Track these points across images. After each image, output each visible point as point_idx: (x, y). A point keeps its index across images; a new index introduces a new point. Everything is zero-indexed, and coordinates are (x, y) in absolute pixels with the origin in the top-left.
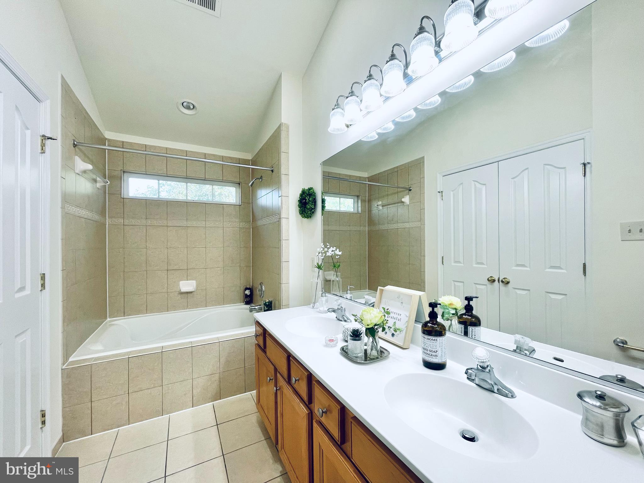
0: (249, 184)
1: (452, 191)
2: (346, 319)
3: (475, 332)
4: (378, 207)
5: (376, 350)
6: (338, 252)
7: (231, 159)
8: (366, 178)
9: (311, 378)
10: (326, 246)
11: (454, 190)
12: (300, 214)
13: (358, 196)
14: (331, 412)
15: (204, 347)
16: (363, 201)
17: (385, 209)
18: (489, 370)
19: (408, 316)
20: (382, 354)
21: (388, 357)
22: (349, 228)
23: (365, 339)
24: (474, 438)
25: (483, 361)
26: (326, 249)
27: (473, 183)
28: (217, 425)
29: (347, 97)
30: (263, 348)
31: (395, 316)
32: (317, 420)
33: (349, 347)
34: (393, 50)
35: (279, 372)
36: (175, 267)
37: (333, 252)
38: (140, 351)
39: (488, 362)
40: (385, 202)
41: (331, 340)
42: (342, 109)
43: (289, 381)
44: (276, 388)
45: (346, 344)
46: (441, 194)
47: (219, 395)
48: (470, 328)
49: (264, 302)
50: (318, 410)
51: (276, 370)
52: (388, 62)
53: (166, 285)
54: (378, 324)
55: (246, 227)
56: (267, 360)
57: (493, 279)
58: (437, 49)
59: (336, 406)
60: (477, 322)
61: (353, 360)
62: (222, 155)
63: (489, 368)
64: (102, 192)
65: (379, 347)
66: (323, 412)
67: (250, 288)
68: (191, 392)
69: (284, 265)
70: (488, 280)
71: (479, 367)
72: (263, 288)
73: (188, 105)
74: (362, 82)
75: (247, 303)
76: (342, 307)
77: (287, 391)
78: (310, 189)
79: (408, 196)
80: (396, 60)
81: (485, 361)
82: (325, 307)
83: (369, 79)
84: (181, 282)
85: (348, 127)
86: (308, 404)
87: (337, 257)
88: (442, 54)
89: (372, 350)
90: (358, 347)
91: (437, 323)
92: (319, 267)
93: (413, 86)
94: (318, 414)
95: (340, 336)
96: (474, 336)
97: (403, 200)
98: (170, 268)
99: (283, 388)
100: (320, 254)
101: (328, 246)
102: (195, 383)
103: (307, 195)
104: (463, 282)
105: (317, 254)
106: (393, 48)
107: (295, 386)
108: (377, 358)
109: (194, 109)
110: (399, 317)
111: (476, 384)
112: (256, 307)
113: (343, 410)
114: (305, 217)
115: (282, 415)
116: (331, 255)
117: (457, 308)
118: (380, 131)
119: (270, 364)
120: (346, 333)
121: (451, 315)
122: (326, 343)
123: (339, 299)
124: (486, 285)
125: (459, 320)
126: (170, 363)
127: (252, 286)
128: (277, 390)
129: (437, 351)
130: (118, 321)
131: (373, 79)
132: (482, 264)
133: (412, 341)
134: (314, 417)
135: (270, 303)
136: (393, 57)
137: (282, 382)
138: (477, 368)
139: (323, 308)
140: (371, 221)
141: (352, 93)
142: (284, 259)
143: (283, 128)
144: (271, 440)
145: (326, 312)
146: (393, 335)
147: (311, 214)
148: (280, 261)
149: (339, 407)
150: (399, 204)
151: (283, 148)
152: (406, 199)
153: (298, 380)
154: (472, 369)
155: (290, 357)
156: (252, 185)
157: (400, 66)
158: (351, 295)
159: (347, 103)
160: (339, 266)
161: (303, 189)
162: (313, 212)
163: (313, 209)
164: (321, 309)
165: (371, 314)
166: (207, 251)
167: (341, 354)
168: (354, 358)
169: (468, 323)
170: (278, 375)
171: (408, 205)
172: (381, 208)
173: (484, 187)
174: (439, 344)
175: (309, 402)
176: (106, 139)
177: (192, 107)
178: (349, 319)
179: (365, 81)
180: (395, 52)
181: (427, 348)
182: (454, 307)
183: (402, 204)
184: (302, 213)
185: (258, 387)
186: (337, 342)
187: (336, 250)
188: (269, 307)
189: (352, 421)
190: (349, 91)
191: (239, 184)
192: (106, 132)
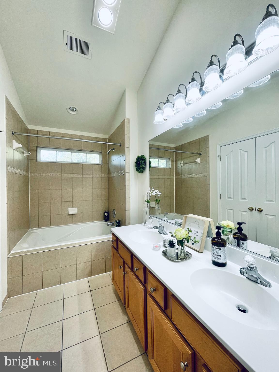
0: (106, 153)
1: (226, 155)
2: (164, 233)
3: (244, 244)
4: (181, 164)
5: (184, 253)
6: (159, 193)
7: (97, 139)
8: (173, 147)
9: (145, 269)
10: (152, 189)
11: (228, 155)
12: (136, 170)
13: (169, 158)
14: (158, 290)
15: (83, 247)
16: (172, 161)
17: (185, 166)
18: (255, 270)
19: (202, 233)
20: (187, 256)
21: (191, 258)
22: (164, 177)
23: (177, 246)
24: (245, 310)
25: (251, 264)
26: (152, 191)
27: (239, 150)
28: (90, 291)
29: (165, 103)
30: (116, 248)
31: (195, 232)
32: (149, 293)
33: (167, 251)
34: (193, 76)
35: (126, 263)
36: (66, 200)
37: (156, 193)
38: (48, 248)
39: (254, 265)
40: (185, 162)
41: (157, 246)
42: (162, 110)
43: (132, 269)
44: (125, 272)
45: (165, 249)
46: (219, 157)
47: (91, 274)
48: (241, 242)
49: (116, 221)
50: (150, 289)
51: (124, 262)
52: (190, 82)
53: (61, 210)
54: (185, 238)
55: (105, 177)
56: (118, 255)
57: (252, 208)
58: (221, 74)
59: (161, 287)
60: (245, 238)
61: (170, 259)
62: (92, 136)
63: (255, 268)
64: (27, 159)
65: (185, 252)
66: (153, 290)
67: (107, 212)
68: (76, 272)
69: (127, 200)
70: (249, 209)
71: (248, 267)
72: (115, 212)
73: (73, 109)
74: (174, 95)
75: (106, 221)
76: (162, 226)
77: (131, 275)
78: (142, 156)
79: (200, 158)
80: (195, 81)
81: (252, 264)
82: (152, 225)
83: (179, 93)
84: (69, 209)
85: (165, 120)
86: (143, 283)
87: (158, 196)
88: (224, 77)
89: (181, 253)
90: (172, 251)
91: (221, 239)
92: (148, 202)
93: (205, 96)
94: (151, 291)
95: (162, 244)
96: (243, 247)
97: (196, 160)
98: (63, 200)
99: (128, 272)
100: (149, 194)
101: (153, 189)
102: (78, 266)
103: (141, 159)
104: (233, 210)
105: (147, 194)
106: (193, 74)
107: (136, 273)
108: (184, 258)
109: (76, 111)
110: (197, 233)
111: (246, 277)
112: (111, 223)
113: (166, 290)
114: (139, 172)
115: (128, 288)
116: (155, 194)
117: (231, 228)
118: (184, 122)
119: (121, 258)
120: (165, 242)
121: (228, 233)
122: (153, 248)
123: (160, 221)
124: (248, 212)
125: (234, 236)
126: (64, 255)
127: (109, 211)
128: (125, 274)
129: (221, 256)
130: (35, 230)
131: (181, 93)
132: (245, 199)
133: (205, 248)
134: (147, 292)
135: (119, 221)
136: (193, 80)
137: (127, 269)
138: (247, 267)
139: (150, 225)
140: (177, 173)
141: (168, 101)
142: (127, 196)
143: (127, 121)
144: (121, 301)
145: (152, 228)
146: (193, 244)
147: (143, 171)
148: (125, 197)
149: (163, 288)
150: (194, 163)
151: (127, 132)
152: (198, 160)
153: (138, 269)
154: (244, 268)
155: (133, 256)
156: (108, 153)
157: (198, 85)
158: (167, 218)
159: (165, 107)
160: (160, 201)
161: (138, 156)
162: (144, 169)
163: (144, 167)
164: (149, 226)
165: (181, 232)
166: (83, 191)
167: (163, 255)
168: (171, 258)
169: (239, 239)
170: (126, 265)
171: (199, 164)
172: (183, 165)
173: (246, 153)
174: (222, 251)
175: (144, 283)
176: (29, 129)
177: (75, 110)
178: (166, 233)
179: (176, 94)
180: (194, 77)
181: (215, 253)
182: (230, 227)
183: (196, 163)
184: (138, 170)
185: (113, 269)
186: (160, 248)
187: (158, 191)
188: (119, 224)
189: (172, 297)
190: (166, 99)
191: (101, 153)
192: (29, 125)
